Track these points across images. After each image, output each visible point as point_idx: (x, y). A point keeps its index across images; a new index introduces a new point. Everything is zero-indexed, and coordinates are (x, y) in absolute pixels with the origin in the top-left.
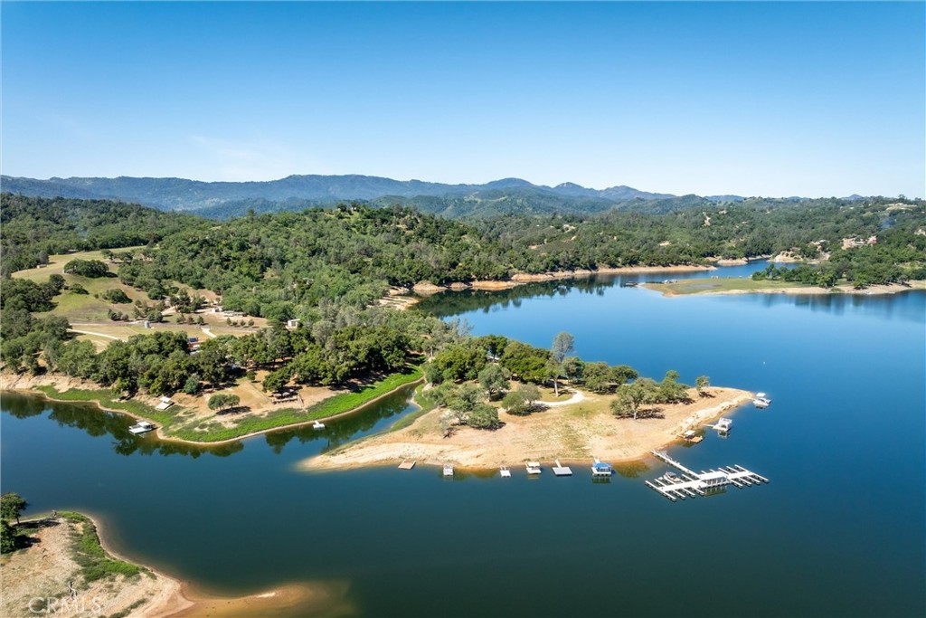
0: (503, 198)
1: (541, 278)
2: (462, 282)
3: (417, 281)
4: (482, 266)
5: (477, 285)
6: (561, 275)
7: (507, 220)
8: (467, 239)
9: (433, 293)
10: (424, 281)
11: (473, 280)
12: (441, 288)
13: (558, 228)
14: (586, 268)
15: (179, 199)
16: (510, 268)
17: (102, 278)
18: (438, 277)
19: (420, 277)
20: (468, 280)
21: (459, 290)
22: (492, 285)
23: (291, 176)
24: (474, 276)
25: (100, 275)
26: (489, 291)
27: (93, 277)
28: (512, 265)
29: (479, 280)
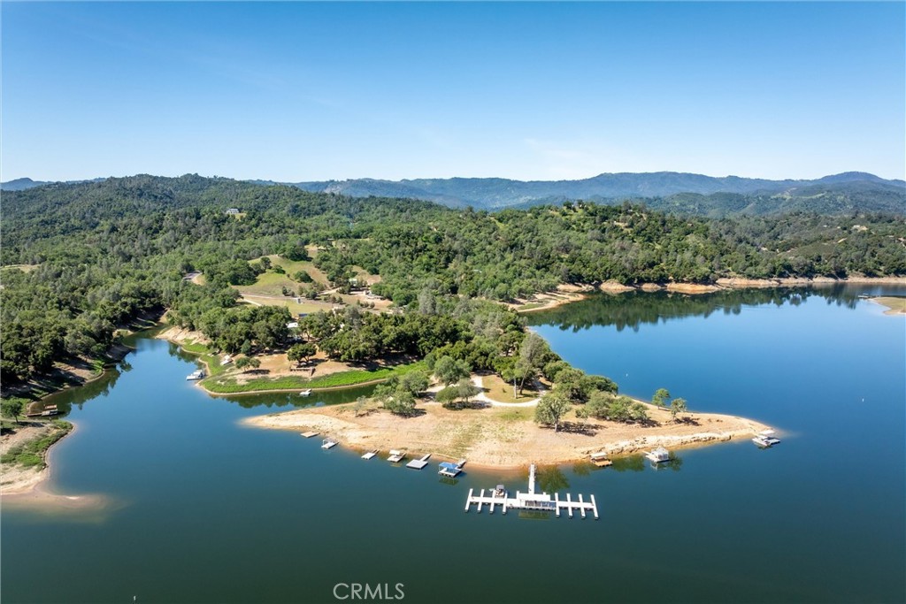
0: (821, 195)
1: (762, 283)
2: (655, 282)
3: (606, 279)
4: (683, 268)
5: (673, 287)
6: (790, 282)
7: (792, 219)
8: (691, 239)
9: (619, 292)
10: (612, 280)
11: (670, 281)
12: (627, 287)
13: (845, 229)
14: (830, 276)
15: (498, 197)
16: (728, 271)
17: (302, 262)
18: (626, 276)
19: (608, 276)
20: (662, 280)
21: (650, 291)
22: (688, 288)
23: (602, 175)
24: (671, 278)
25: (302, 259)
26: (687, 294)
27: (295, 260)
28: (730, 268)
29: (677, 281)
